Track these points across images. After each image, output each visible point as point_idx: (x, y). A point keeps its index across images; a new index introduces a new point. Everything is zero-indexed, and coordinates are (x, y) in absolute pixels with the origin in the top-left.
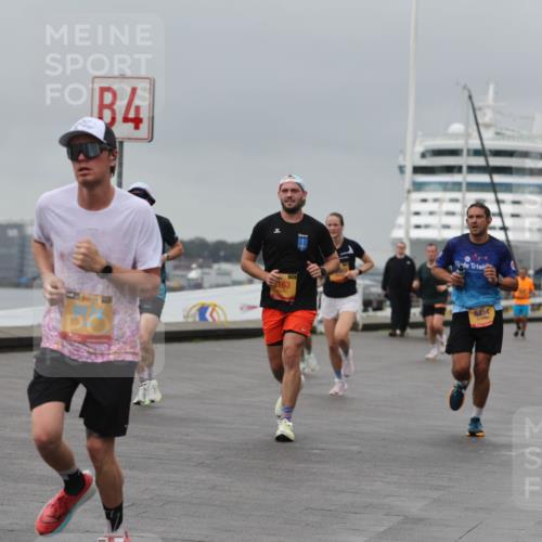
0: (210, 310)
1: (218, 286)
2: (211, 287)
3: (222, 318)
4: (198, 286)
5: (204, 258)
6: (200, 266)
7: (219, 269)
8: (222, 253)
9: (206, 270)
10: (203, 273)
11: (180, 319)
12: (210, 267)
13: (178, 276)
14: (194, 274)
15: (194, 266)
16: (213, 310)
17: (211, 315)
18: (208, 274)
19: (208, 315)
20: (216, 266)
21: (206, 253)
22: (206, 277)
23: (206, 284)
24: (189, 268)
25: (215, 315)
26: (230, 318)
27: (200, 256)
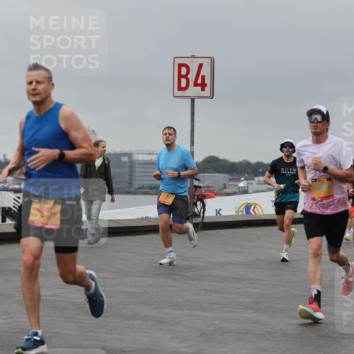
0: (253, 207)
1: (258, 191)
2: (254, 192)
3: (261, 213)
4: (245, 191)
5: (248, 173)
6: (246, 179)
7: (259, 181)
8: (260, 170)
9: (250, 181)
10: (248, 184)
11: (234, 213)
12: (253, 179)
13: (232, 185)
14: (242, 184)
15: (242, 179)
16: (255, 207)
17: (253, 210)
18: (252, 184)
19: (251, 211)
20: (256, 179)
21: (250, 171)
22: (250, 186)
23: (250, 191)
24: (239, 180)
25: (256, 210)
26: (265, 213)
27: (246, 173)
